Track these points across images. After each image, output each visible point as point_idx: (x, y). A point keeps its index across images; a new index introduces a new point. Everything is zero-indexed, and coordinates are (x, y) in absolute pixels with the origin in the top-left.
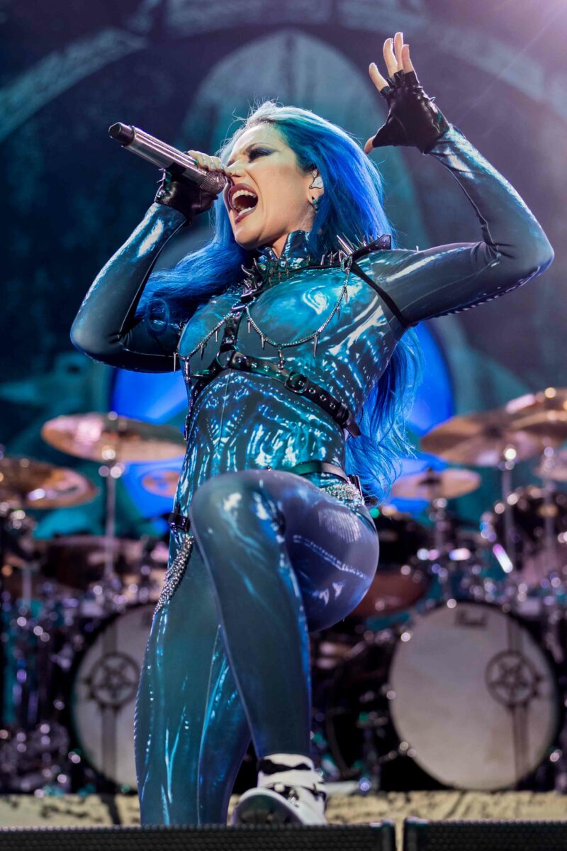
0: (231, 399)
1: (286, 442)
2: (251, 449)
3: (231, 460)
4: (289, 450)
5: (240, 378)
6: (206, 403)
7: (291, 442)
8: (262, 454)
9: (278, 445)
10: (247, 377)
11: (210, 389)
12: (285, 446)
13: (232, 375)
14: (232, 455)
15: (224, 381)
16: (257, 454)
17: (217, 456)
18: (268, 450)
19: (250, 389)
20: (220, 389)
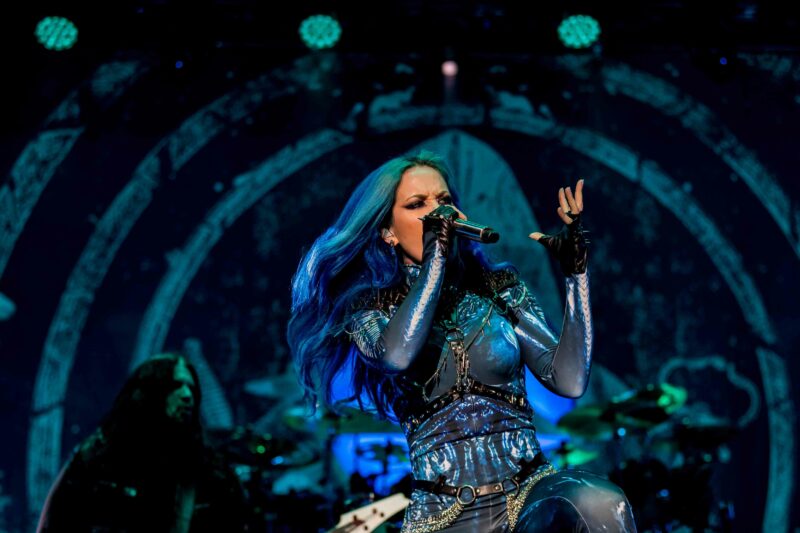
0: (479, 416)
1: (524, 440)
2: (505, 445)
3: (493, 453)
4: (528, 446)
5: (483, 401)
6: (454, 417)
7: (527, 440)
8: (514, 450)
9: (521, 443)
10: (489, 401)
11: (456, 406)
12: (525, 444)
13: (474, 397)
14: (492, 448)
15: (469, 402)
16: (511, 449)
17: (480, 449)
18: (517, 446)
19: (493, 409)
20: (466, 408)
